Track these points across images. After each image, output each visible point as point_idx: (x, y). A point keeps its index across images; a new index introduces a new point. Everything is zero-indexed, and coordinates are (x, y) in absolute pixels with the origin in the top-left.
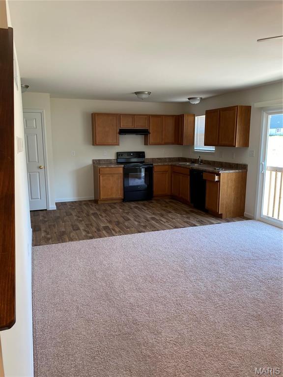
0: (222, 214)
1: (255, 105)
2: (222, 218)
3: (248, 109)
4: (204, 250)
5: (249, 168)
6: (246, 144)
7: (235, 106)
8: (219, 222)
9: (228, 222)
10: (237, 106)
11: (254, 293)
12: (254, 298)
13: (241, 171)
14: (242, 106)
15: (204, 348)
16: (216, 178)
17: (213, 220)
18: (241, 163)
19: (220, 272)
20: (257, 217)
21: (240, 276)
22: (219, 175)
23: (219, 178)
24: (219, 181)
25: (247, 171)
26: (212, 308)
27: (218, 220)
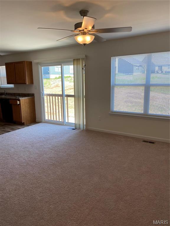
0: (24, 123)
1: (34, 61)
2: (24, 125)
3: (30, 63)
4: (19, 142)
5: (35, 95)
6: (32, 82)
7: (23, 61)
8: (23, 127)
9: (28, 126)
10: (24, 61)
11: (49, 155)
12: (50, 157)
13: (31, 97)
14: (27, 61)
15: (31, 186)
16: (18, 103)
17: (19, 127)
18: (30, 93)
19: (31, 151)
20: (43, 121)
21: (41, 150)
22: (19, 100)
23: (20, 102)
24: (20, 104)
25: (34, 97)
26: (31, 168)
27: (23, 126)
